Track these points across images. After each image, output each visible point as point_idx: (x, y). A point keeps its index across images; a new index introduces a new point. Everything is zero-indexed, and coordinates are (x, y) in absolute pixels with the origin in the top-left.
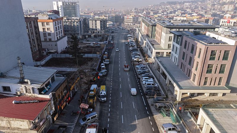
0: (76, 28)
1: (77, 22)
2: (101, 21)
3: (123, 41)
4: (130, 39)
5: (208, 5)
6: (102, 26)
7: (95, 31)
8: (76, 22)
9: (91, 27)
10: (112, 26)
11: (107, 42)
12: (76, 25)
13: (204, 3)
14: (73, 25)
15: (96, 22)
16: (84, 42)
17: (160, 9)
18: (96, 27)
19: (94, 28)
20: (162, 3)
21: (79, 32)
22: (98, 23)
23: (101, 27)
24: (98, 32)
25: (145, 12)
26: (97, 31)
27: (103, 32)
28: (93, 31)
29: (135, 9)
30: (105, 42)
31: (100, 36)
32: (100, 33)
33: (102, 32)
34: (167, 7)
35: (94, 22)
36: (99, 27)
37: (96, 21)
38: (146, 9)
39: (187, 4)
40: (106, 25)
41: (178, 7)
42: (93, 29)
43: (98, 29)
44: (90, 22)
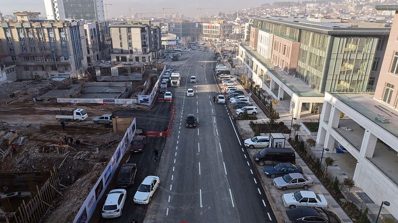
0: (60, 48)
1: (60, 30)
2: (143, 30)
3: (207, 88)
4: (227, 80)
5: (349, 7)
6: (148, 43)
7: (128, 56)
8: (57, 31)
9: (116, 45)
10: (174, 43)
11: (148, 97)
12: (58, 39)
13: (340, 4)
14: (47, 40)
15: (129, 31)
16: (60, 100)
17: (265, 14)
18: (130, 45)
19: (125, 47)
20: (264, 5)
21: (72, 60)
22: (136, 33)
23: (144, 45)
24: (137, 59)
25: (238, 19)
26: (134, 56)
27: (149, 58)
28: (123, 55)
29: (220, 14)
30: (141, 98)
31: (139, 69)
32: (140, 60)
33: (147, 59)
34: (277, 10)
35: (124, 30)
36: (137, 44)
37: (129, 28)
38: (239, 15)
39: (311, 5)
40: (161, 41)
41: (296, 10)
42: (122, 50)
43: (136, 49)
44: (114, 32)
